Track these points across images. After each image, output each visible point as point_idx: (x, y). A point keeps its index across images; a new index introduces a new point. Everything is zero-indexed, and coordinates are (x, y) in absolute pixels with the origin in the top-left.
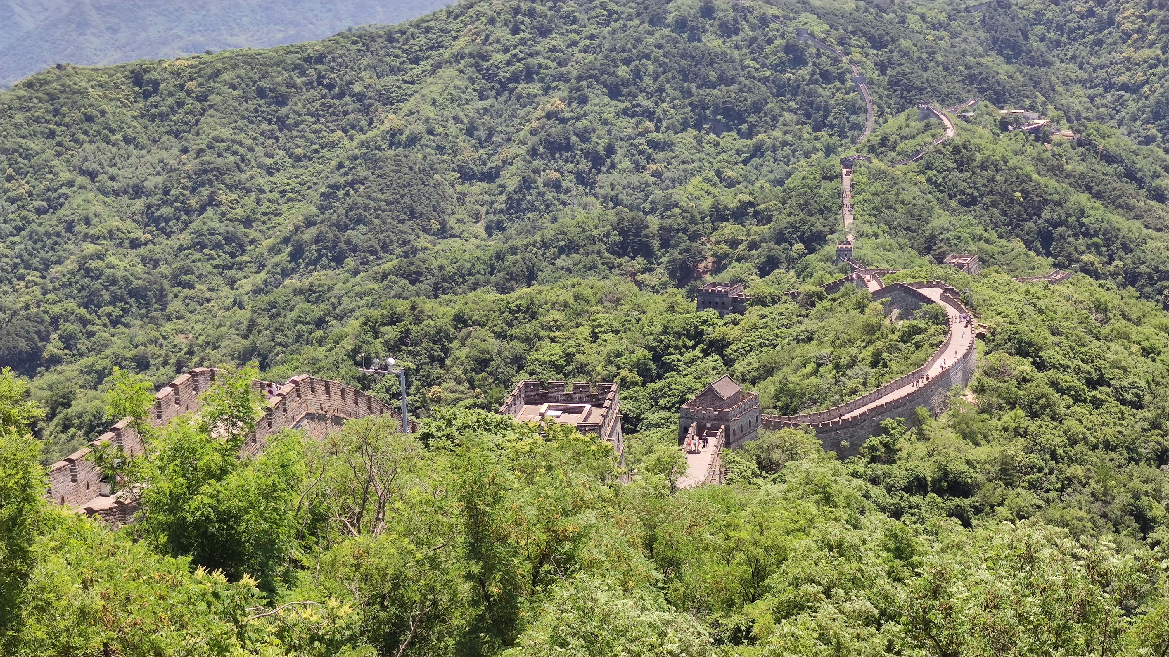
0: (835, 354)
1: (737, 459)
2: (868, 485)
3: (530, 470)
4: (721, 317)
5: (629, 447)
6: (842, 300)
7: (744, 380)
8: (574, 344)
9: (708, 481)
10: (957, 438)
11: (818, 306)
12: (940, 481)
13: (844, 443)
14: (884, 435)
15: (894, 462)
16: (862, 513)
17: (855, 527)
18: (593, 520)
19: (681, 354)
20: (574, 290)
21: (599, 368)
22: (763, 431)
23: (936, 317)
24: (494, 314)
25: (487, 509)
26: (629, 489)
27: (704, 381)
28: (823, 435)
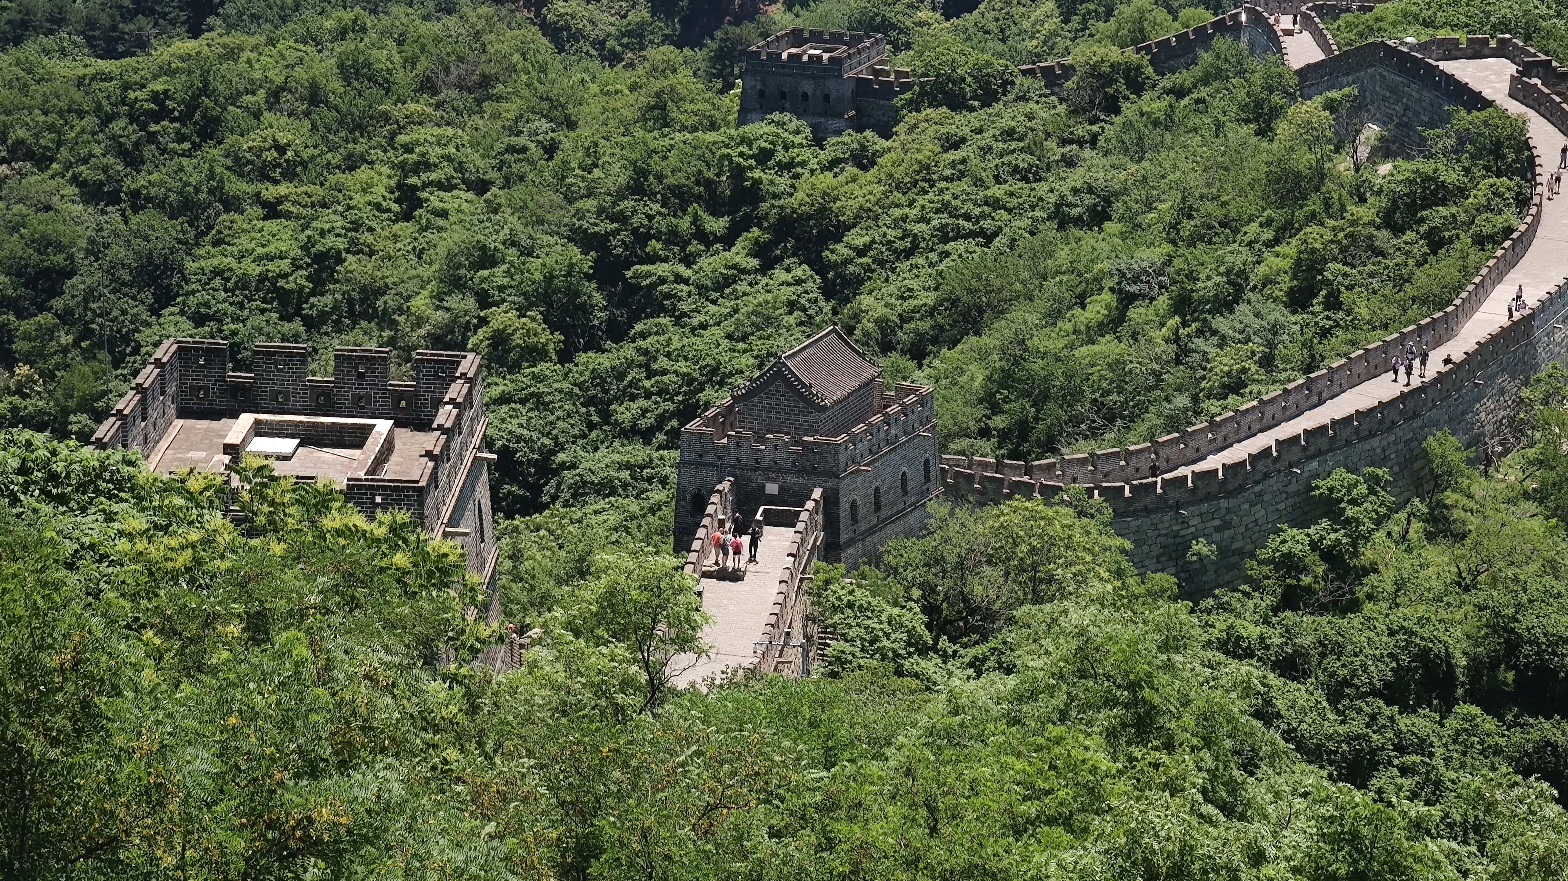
0: (1178, 263)
1: (862, 596)
2: (1273, 678)
3: (193, 628)
4: (818, 141)
5: (516, 556)
6: (1203, 92)
7: (886, 347)
8: (340, 223)
9: (768, 668)
10: (1551, 531)
11: (1128, 110)
12: (1494, 666)
13: (1201, 547)
14: (1325, 523)
15: (1354, 606)
16: (1249, 766)
17: (1227, 809)
18: (398, 790)
19: (688, 261)
20: (340, 48)
21: (421, 303)
22: (944, 510)
23: (1496, 149)
24: (79, 124)
25: (53, 754)
26: (513, 691)
27: (760, 346)
28: (1134, 523)
